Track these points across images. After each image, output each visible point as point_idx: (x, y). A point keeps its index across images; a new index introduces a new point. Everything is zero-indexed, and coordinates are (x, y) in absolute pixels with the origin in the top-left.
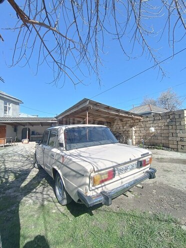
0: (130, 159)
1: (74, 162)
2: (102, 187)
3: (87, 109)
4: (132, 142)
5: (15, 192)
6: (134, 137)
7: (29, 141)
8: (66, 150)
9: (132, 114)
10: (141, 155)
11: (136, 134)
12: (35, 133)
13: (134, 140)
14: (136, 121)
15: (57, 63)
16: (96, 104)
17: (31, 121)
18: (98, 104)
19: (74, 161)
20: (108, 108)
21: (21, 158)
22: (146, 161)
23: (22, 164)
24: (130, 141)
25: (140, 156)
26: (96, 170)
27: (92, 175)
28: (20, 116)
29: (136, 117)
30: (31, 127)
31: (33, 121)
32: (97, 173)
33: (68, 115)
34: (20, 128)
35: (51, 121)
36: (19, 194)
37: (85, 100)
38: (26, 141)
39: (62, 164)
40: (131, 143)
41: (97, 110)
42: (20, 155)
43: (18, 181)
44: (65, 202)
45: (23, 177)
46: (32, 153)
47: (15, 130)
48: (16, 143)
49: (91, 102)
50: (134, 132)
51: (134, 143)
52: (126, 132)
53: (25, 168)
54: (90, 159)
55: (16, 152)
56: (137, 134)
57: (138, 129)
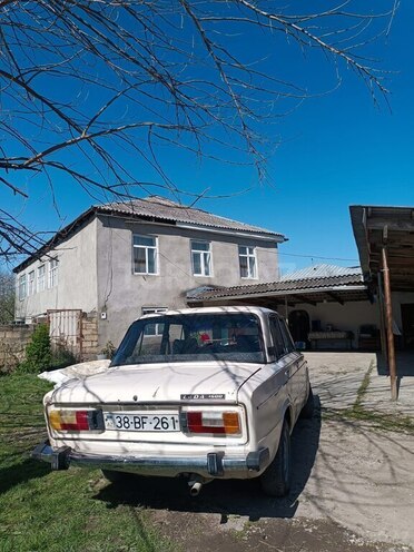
0: (136, 398)
10: (182, 396)
22: (204, 416)
25: (178, 399)
30: (309, 309)
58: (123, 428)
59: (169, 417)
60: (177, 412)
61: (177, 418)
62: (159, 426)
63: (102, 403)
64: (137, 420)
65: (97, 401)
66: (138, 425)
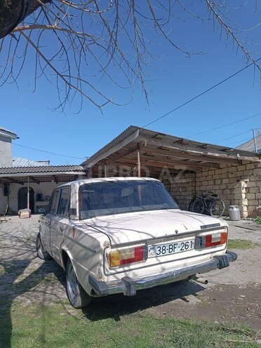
0: (177, 232)
1: (86, 234)
2: (125, 271)
3: (138, 146)
4: (241, 212)
5: (5, 289)
6: (245, 203)
7: (33, 212)
8: (80, 219)
9: (236, 152)
10: (201, 227)
11: (250, 196)
12: (44, 198)
13: (245, 209)
14: (249, 167)
15: (62, 76)
16: (156, 136)
17: (35, 174)
18: (159, 136)
19: (86, 232)
20: (181, 142)
21: (14, 243)
22: (213, 237)
23: (16, 251)
24: (235, 209)
25: (200, 229)
26: (113, 243)
27: (109, 251)
28: (15, 164)
29: (246, 158)
30: (35, 186)
31: (38, 174)
32: (115, 249)
33: (105, 160)
34: (15, 189)
35: (72, 173)
36: (13, 292)
37: (132, 130)
38: (25, 213)
39: (72, 240)
40: (237, 216)
41: (160, 148)
42: (12, 237)
43: (10, 276)
44: (79, 301)
45: (18, 271)
46: (33, 234)
47: (6, 192)
48: (7, 218)
49: (144, 133)
50: (244, 191)
51: (246, 214)
52: (228, 191)
53: (21, 258)
54: (106, 229)
55: (7, 234)
56: (252, 196)
57: (253, 184)
58: (161, 254)
59: (189, 242)
60: (194, 237)
61: (193, 241)
62: (184, 248)
63: (154, 238)
64: (171, 247)
65: (150, 237)
66: (171, 250)
